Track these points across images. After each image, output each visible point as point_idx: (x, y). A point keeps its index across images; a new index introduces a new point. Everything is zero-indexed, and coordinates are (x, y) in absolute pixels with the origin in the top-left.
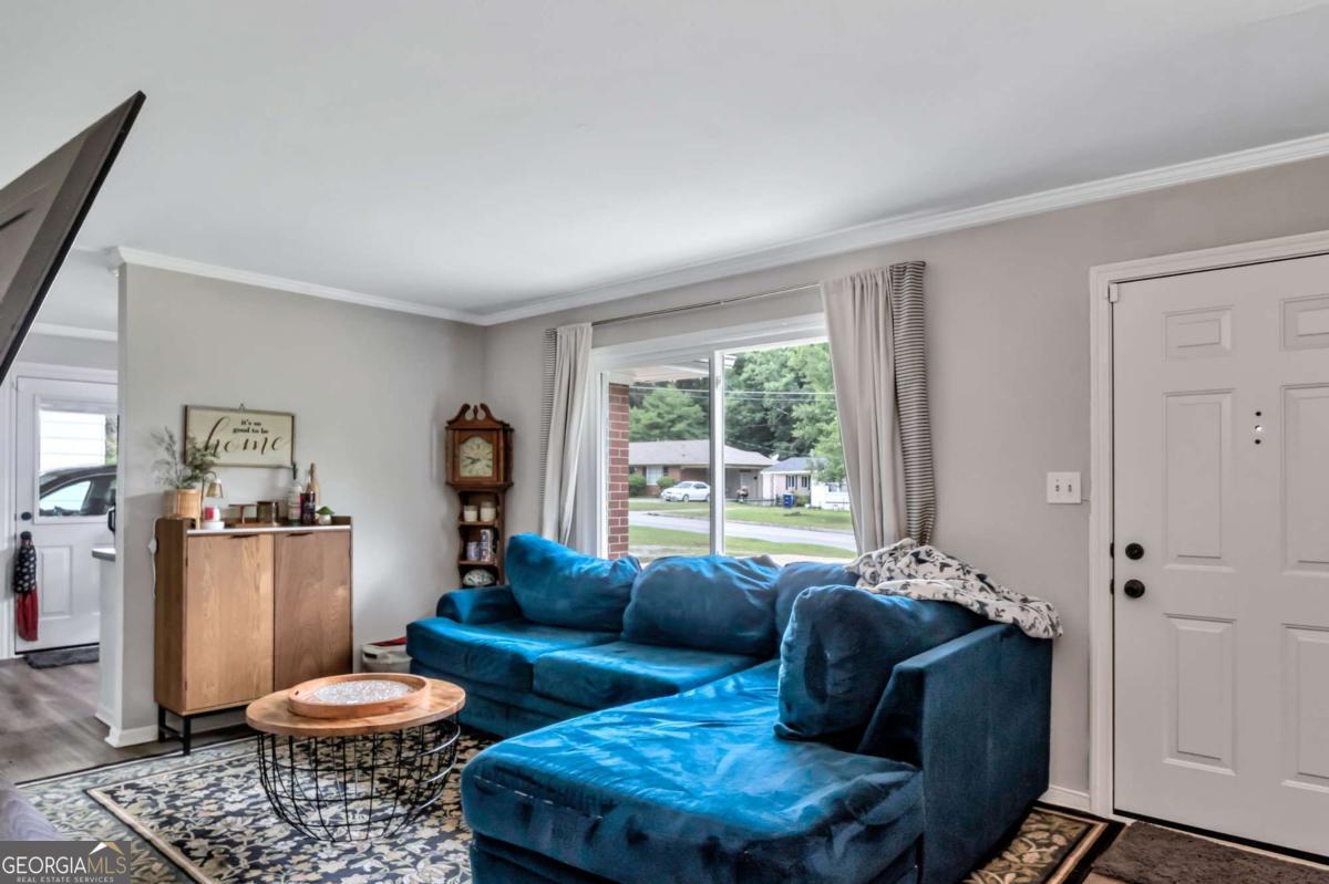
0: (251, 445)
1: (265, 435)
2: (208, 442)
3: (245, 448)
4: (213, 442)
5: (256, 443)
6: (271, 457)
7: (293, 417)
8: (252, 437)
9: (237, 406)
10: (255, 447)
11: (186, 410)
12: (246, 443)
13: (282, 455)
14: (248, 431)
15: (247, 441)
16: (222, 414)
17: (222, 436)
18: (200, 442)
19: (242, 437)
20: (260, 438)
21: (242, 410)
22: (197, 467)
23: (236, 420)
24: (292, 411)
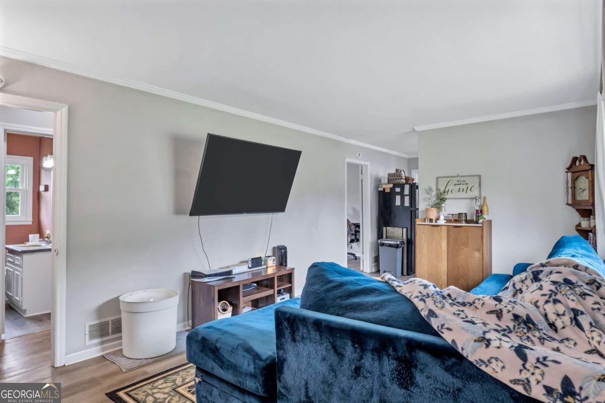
0: (461, 190)
1: (467, 185)
2: (445, 190)
3: (459, 191)
4: (447, 190)
5: (463, 189)
6: (470, 194)
7: (480, 176)
8: (462, 187)
9: (456, 175)
10: (463, 191)
11: (437, 178)
12: (459, 190)
13: (475, 193)
14: (460, 184)
15: (460, 188)
16: (449, 179)
17: (450, 187)
18: (442, 190)
19: (457, 187)
20: (465, 187)
21: (458, 176)
22: (441, 200)
23: (455, 180)
24: (479, 174)
